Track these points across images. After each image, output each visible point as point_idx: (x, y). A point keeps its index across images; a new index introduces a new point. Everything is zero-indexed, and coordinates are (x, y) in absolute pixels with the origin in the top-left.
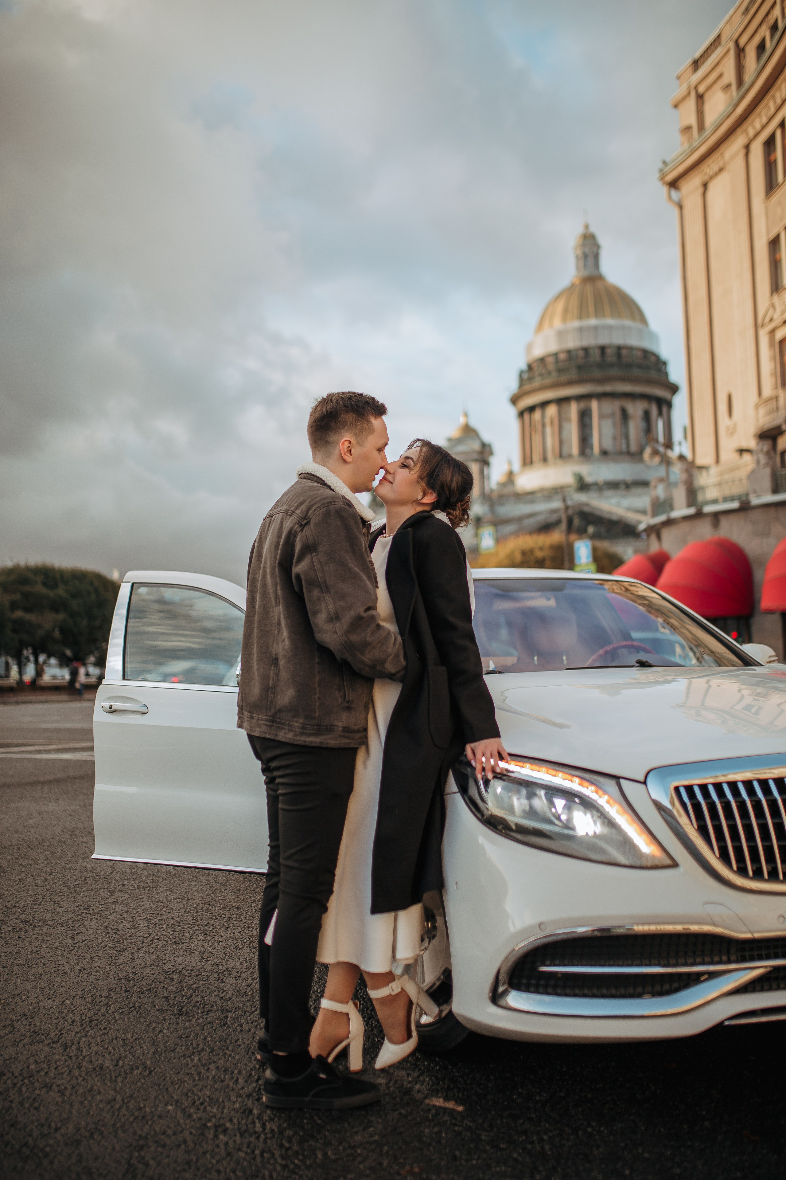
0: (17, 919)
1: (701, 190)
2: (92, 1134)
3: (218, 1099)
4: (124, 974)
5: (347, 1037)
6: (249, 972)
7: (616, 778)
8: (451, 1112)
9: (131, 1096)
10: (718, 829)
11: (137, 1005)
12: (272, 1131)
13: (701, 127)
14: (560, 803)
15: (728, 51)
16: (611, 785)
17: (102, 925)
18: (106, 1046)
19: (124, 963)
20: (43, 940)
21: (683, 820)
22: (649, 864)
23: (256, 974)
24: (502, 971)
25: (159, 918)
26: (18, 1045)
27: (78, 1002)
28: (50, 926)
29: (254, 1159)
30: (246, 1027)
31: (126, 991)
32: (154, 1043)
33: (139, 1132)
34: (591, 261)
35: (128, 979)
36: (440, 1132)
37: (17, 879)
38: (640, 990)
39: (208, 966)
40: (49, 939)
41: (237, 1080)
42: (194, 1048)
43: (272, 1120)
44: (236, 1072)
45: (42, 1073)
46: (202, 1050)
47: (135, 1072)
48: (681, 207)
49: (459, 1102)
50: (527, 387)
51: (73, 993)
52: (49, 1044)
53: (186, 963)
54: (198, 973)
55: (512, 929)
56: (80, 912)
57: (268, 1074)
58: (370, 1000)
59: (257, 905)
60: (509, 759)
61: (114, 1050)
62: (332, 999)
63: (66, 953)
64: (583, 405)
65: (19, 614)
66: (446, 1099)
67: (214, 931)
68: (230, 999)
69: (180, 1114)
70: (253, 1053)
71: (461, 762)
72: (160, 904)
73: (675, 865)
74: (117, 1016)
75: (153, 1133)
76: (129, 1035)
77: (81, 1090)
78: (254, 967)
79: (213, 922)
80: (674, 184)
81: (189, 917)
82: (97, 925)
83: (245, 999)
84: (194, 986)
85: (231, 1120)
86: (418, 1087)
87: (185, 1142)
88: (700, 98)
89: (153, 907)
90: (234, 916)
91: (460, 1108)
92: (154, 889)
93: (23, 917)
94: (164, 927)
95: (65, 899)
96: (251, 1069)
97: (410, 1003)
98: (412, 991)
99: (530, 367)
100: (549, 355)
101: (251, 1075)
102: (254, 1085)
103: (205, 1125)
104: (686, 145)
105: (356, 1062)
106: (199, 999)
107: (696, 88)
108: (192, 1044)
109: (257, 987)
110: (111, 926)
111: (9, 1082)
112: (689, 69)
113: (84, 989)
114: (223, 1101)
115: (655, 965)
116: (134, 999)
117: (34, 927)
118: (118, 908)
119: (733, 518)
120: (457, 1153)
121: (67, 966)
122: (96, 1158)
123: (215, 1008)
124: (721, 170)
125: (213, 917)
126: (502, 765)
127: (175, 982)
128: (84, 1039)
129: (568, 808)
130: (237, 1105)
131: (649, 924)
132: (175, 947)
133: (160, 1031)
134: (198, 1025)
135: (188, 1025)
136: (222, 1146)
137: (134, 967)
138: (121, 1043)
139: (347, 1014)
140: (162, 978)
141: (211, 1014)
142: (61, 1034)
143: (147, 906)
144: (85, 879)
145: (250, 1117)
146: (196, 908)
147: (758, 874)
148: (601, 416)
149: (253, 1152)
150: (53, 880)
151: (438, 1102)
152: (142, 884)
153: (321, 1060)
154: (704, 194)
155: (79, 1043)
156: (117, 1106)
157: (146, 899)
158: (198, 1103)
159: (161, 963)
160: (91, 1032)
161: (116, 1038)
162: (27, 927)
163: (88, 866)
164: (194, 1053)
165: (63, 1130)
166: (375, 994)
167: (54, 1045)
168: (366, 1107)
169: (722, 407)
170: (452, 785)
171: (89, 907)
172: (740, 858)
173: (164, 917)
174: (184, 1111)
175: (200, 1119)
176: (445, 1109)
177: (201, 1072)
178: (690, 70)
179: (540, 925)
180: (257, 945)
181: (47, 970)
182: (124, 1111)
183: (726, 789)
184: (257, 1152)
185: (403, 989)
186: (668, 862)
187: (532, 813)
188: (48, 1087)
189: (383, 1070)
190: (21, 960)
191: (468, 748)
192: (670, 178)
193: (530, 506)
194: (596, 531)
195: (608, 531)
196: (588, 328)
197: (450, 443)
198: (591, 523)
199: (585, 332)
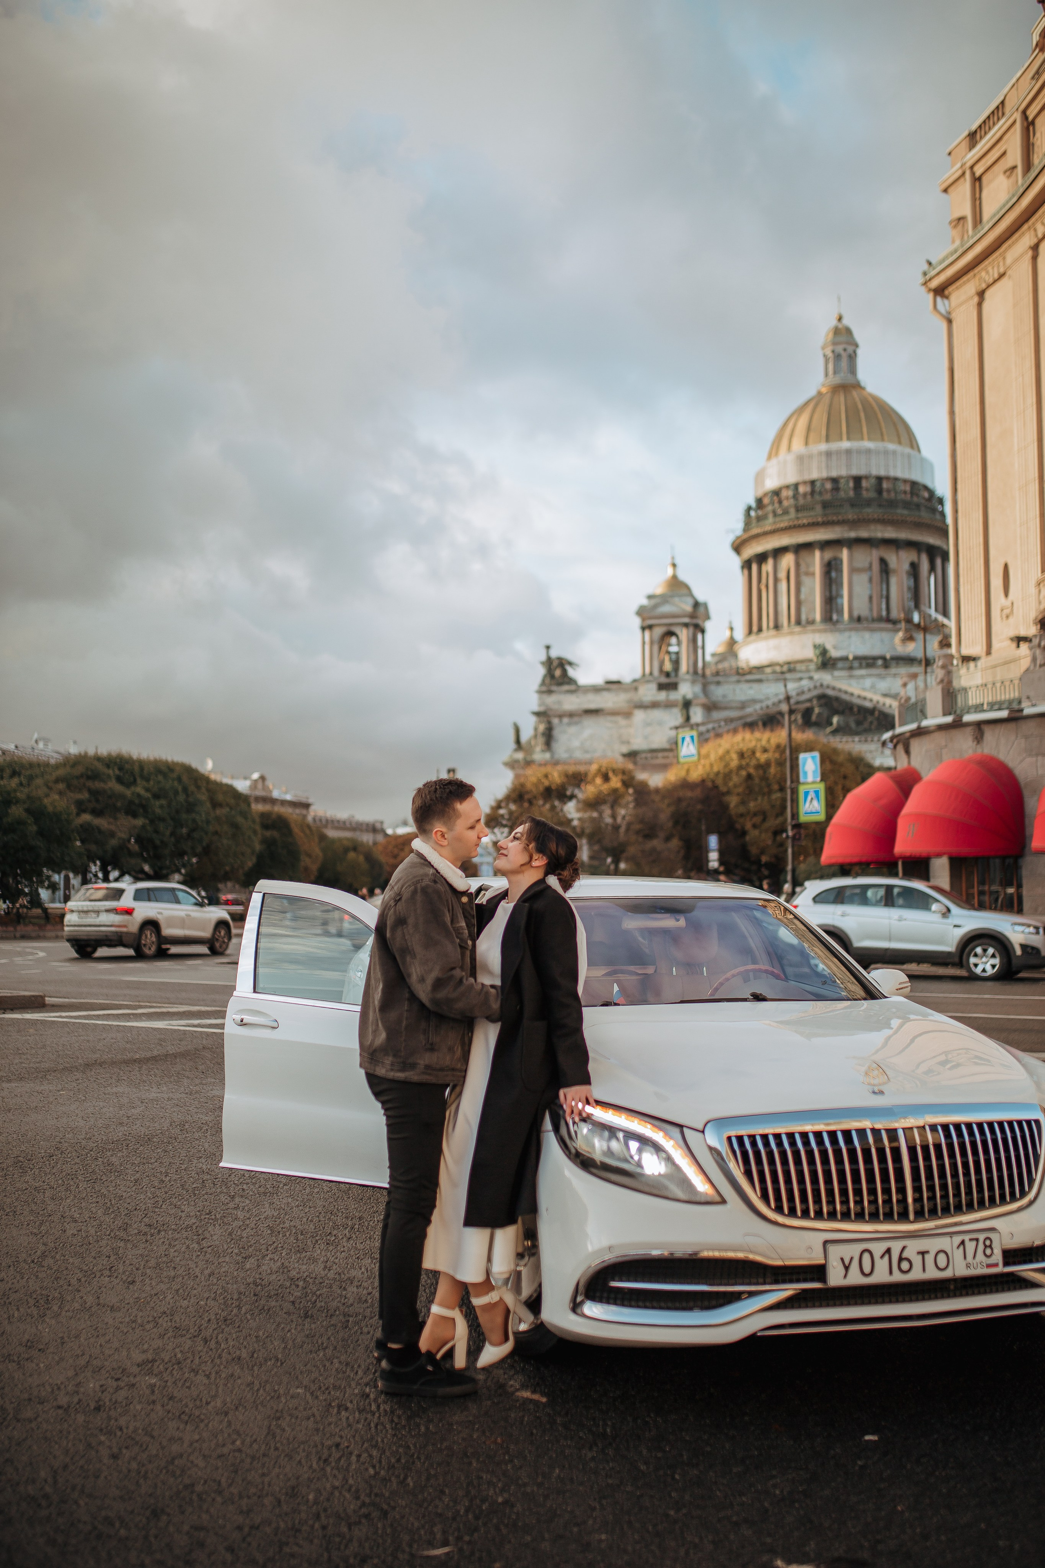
0: (141, 1222)
1: (976, 299)
2: (237, 1408)
3: (340, 1387)
4: (251, 1280)
5: (453, 1338)
6: (369, 1282)
7: (681, 1127)
8: (536, 1403)
9: (267, 1381)
10: (761, 1174)
11: (266, 1308)
12: (385, 1411)
13: (978, 219)
14: (634, 1145)
15: (1015, 122)
16: (676, 1132)
17: (225, 1231)
18: (241, 1341)
19: (250, 1269)
20: (170, 1244)
21: (732, 1165)
22: (703, 1200)
23: (377, 1283)
24: (581, 1285)
25: (281, 1226)
26: (163, 1338)
27: (211, 1303)
28: (175, 1230)
29: (370, 1429)
30: (365, 1330)
31: (255, 1295)
32: (283, 1340)
33: (275, 1407)
34: (844, 363)
35: (255, 1283)
36: (523, 1416)
37: (132, 1179)
38: (691, 1304)
39: (331, 1275)
40: (176, 1243)
41: (357, 1372)
42: (319, 1346)
43: (385, 1402)
44: (356, 1366)
45: (189, 1361)
46: (326, 1347)
47: (269, 1363)
48: (950, 321)
49: (543, 1394)
50: (755, 531)
51: (206, 1295)
52: (190, 1338)
53: (310, 1270)
54: (321, 1281)
55: (590, 1248)
56: (203, 1217)
57: (384, 1364)
58: (474, 1307)
59: (379, 1215)
60: (594, 1104)
61: (249, 1345)
62: (441, 1305)
63: (194, 1257)
64: (829, 555)
65: (86, 817)
66: (534, 1392)
67: (336, 1241)
68: (352, 1305)
69: (308, 1395)
70: (371, 1352)
71: (556, 1104)
72: (282, 1211)
73: (723, 1201)
74: (249, 1317)
75: (287, 1408)
76: (261, 1333)
77: (223, 1375)
78: (375, 1277)
79: (335, 1232)
80: (940, 291)
81: (311, 1226)
82: (221, 1231)
83: (365, 1305)
84: (318, 1293)
85: (351, 1402)
86: (512, 1382)
87: (314, 1415)
88: (977, 181)
89: (275, 1214)
90: (357, 1226)
91: (544, 1400)
92: (275, 1195)
93: (146, 1220)
94: (288, 1235)
95: (185, 1203)
96: (369, 1365)
97: (508, 1311)
98: (509, 1299)
99: (759, 502)
100: (787, 487)
101: (368, 1369)
102: (371, 1376)
103: (330, 1404)
104: (958, 243)
105: (460, 1361)
106: (323, 1304)
107: (972, 167)
108: (317, 1342)
109: (377, 1295)
110: (235, 1232)
111: (161, 1367)
112: (964, 142)
113: (216, 1292)
114: (345, 1387)
115: (703, 1284)
116: (262, 1302)
117: (159, 1231)
118: (240, 1214)
119: (1000, 729)
120: (535, 1431)
121: (197, 1270)
122: (242, 1424)
123: (337, 1313)
124: (1002, 276)
125: (335, 1226)
126: (589, 1109)
127: (300, 1288)
128: (221, 1336)
129: (640, 1151)
130: (356, 1391)
131: (713, 1250)
132: (298, 1255)
133: (289, 1331)
134: (322, 1327)
135: (313, 1326)
136: (344, 1420)
137: (260, 1273)
138: (254, 1339)
139: (454, 1319)
140: (288, 1284)
141: (334, 1318)
142: (200, 1330)
143: (269, 1212)
144: (203, 1182)
145: (368, 1401)
146: (318, 1217)
147: (792, 1212)
148: (853, 570)
149: (369, 1424)
150: (170, 1181)
151: (526, 1394)
152: (262, 1190)
153: (430, 1355)
154: (980, 305)
155: (217, 1338)
156: (256, 1389)
157: (267, 1205)
158: (323, 1389)
159: (286, 1270)
160: (227, 1329)
161: (250, 1335)
162: (152, 1231)
163: (204, 1167)
164: (319, 1350)
165: (212, 1404)
166: (477, 1302)
167: (195, 1339)
168: (465, 1396)
169: (997, 582)
170: (548, 1124)
171: (210, 1213)
172: (778, 1198)
173: (287, 1225)
174: (312, 1394)
175: (325, 1400)
176: (531, 1400)
177: (325, 1366)
178: (965, 145)
179: (610, 1248)
180: (378, 1256)
181: (179, 1273)
182: (261, 1391)
183: (771, 1139)
184: (372, 1425)
185: (501, 1299)
186: (718, 1199)
187: (609, 1152)
188: (195, 1372)
189: (484, 1369)
190: (152, 1263)
191: (561, 1093)
192: (935, 283)
193: (756, 686)
194: (842, 723)
195: (859, 723)
196: (838, 452)
197: (653, 602)
198: (836, 712)
199: (834, 457)
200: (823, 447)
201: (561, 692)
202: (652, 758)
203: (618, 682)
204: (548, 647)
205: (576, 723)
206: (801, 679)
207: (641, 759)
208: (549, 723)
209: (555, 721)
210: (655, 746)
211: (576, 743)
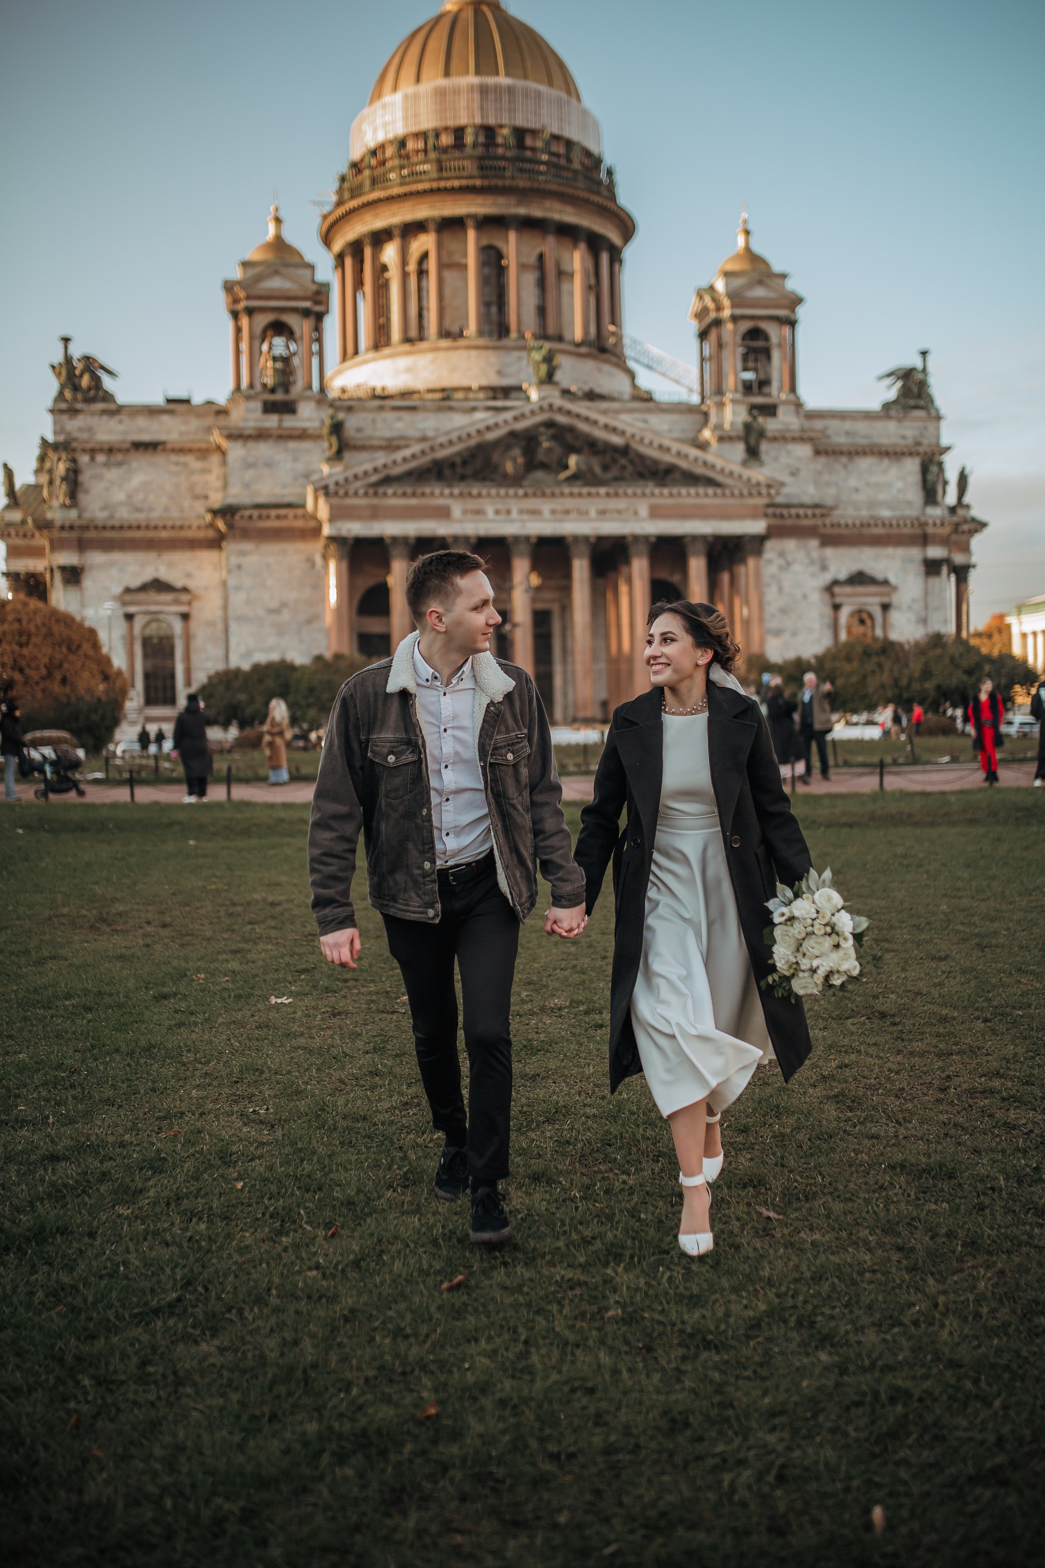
64: (488, 238)
193: (407, 416)
194: (583, 467)
195: (606, 468)
196: (498, 89)
197: (251, 272)
198: (572, 449)
199: (491, 96)
200: (473, 79)
201: (93, 414)
202: (260, 517)
203: (187, 402)
204: (66, 340)
205: (119, 464)
206: (474, 409)
207: (242, 517)
208: (74, 461)
209: (84, 459)
210: (261, 500)
211: (119, 496)
